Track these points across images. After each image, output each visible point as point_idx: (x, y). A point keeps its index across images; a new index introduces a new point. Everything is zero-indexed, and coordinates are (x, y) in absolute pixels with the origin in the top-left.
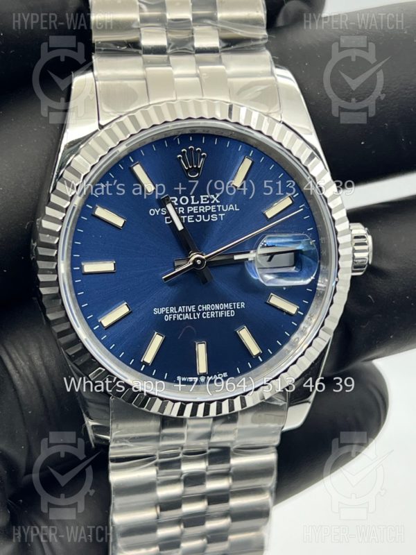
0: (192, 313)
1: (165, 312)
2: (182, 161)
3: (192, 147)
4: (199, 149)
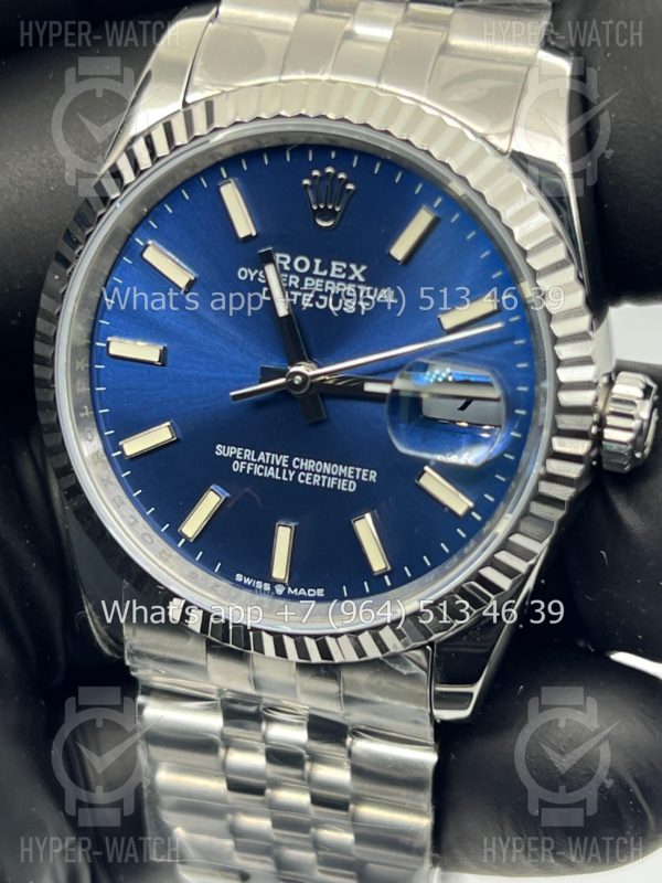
0: (281, 467)
1: (234, 456)
2: (310, 193)
3: (329, 170)
4: (342, 176)
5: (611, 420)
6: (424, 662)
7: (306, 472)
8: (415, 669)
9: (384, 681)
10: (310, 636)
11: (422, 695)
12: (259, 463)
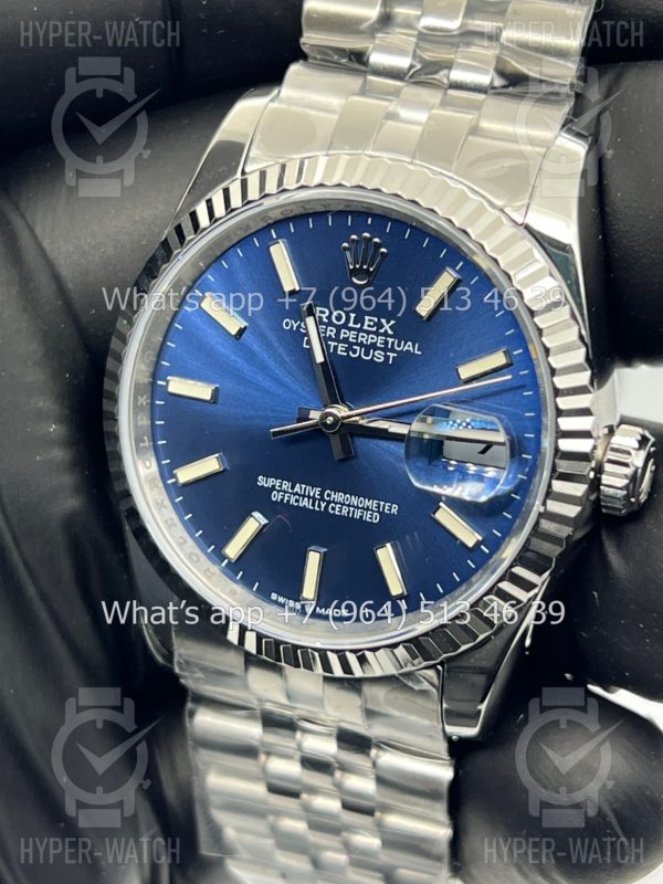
0: (314, 499)
1: (274, 486)
2: (348, 254)
3: (366, 235)
4: (377, 240)
5: (608, 467)
6: (436, 681)
7: (336, 503)
8: (426, 686)
9: (400, 697)
10: (332, 651)
11: (433, 711)
12: (295, 494)
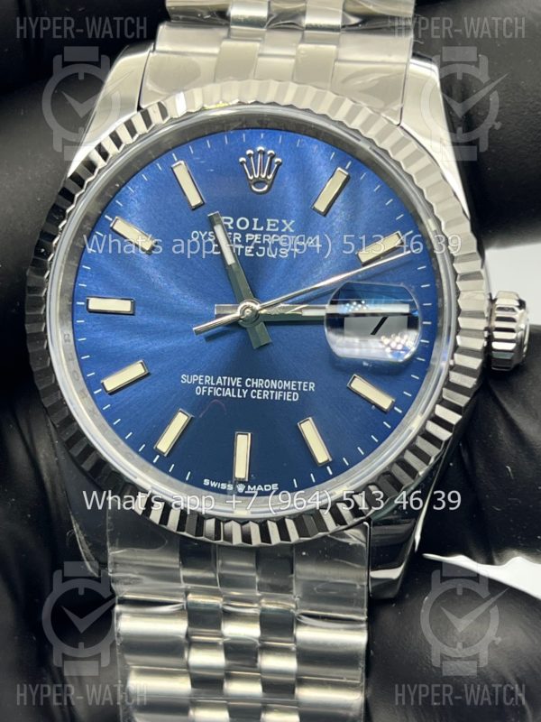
0: (236, 387)
1: (197, 382)
2: (246, 167)
3: (261, 148)
4: (271, 152)
5: (498, 324)
6: (362, 538)
10: (272, 519)
12: (217, 387)
